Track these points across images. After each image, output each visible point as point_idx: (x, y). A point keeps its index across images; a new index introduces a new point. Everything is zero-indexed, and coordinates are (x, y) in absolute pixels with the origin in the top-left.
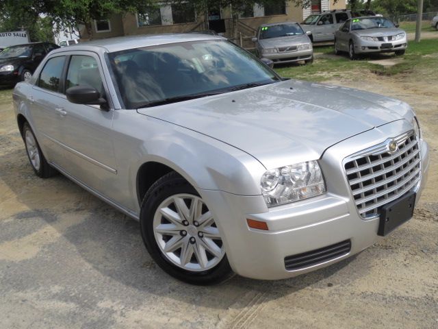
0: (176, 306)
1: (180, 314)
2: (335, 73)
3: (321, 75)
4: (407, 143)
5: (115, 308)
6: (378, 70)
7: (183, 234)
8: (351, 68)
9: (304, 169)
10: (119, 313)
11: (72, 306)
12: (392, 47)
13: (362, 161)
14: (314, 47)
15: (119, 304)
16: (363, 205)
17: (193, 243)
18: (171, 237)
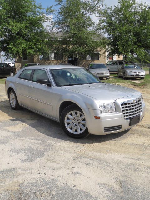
1: (72, 144)
2: (118, 84)
4: (138, 101)
5: (53, 142)
6: (134, 84)
7: (73, 123)
8: (124, 82)
9: (110, 104)
13: (126, 104)
14: (110, 74)
16: (126, 116)
17: (76, 126)
18: (69, 124)
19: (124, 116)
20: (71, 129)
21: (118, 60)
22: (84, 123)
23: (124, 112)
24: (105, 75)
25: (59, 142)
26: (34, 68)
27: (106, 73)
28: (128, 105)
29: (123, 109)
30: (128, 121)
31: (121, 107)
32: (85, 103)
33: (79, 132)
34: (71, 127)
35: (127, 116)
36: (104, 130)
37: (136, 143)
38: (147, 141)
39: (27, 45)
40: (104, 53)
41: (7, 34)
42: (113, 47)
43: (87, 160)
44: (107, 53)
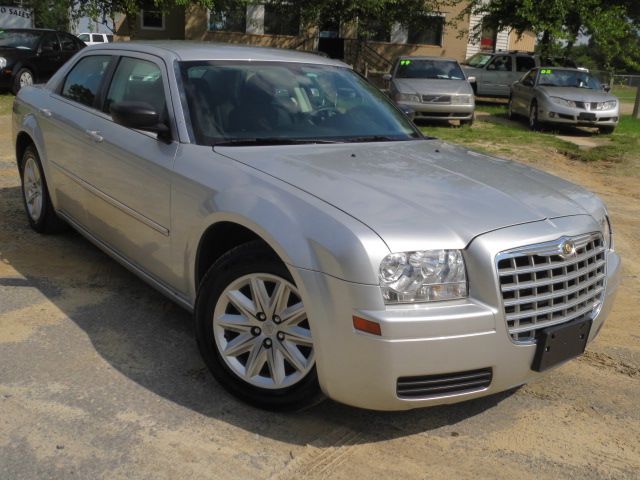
0: (231, 432)
1: (235, 444)
2: (503, 146)
3: (483, 145)
4: (589, 247)
5: (142, 424)
6: (569, 151)
7: (255, 332)
8: (529, 142)
9: (442, 259)
10: (147, 430)
11: (80, 412)
12: (595, 119)
14: (478, 103)
15: (148, 418)
16: (517, 324)
17: (268, 347)
18: (237, 334)
19: (511, 323)
20: (243, 358)
21: (516, 52)
22: (304, 337)
23: (509, 302)
24: (454, 106)
25: (176, 423)
26: (119, 53)
27: (461, 98)
28: (534, 268)
29: (507, 288)
30: (530, 345)
31: (497, 273)
32: (311, 243)
33: (280, 380)
34: (241, 350)
35: (524, 321)
36: (399, 388)
37: (556, 458)
38: (612, 449)
40: (461, 17)
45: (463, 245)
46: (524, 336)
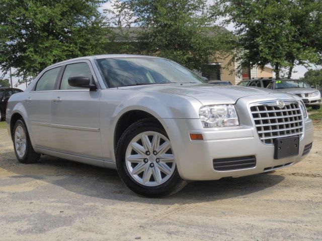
1: (142, 206)
4: (292, 106)
7: (145, 161)
11: (66, 204)
12: (309, 102)
13: (261, 108)
15: (99, 204)
16: (263, 136)
17: (152, 167)
18: (137, 164)
19: (261, 135)
20: (141, 175)
21: (262, 78)
22: (169, 157)
23: (258, 126)
25: (113, 204)
26: (65, 64)
28: (267, 111)
29: (256, 119)
30: (271, 146)
31: (250, 113)
33: (160, 181)
34: (139, 171)
35: (267, 134)
36: (214, 165)
37: (293, 199)
39: (64, 51)
40: (229, 64)
41: (23, 32)
42: (248, 51)
43: (172, 228)
44: (237, 64)
45: (234, 103)
46: (268, 141)
